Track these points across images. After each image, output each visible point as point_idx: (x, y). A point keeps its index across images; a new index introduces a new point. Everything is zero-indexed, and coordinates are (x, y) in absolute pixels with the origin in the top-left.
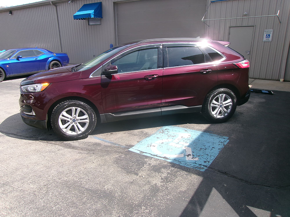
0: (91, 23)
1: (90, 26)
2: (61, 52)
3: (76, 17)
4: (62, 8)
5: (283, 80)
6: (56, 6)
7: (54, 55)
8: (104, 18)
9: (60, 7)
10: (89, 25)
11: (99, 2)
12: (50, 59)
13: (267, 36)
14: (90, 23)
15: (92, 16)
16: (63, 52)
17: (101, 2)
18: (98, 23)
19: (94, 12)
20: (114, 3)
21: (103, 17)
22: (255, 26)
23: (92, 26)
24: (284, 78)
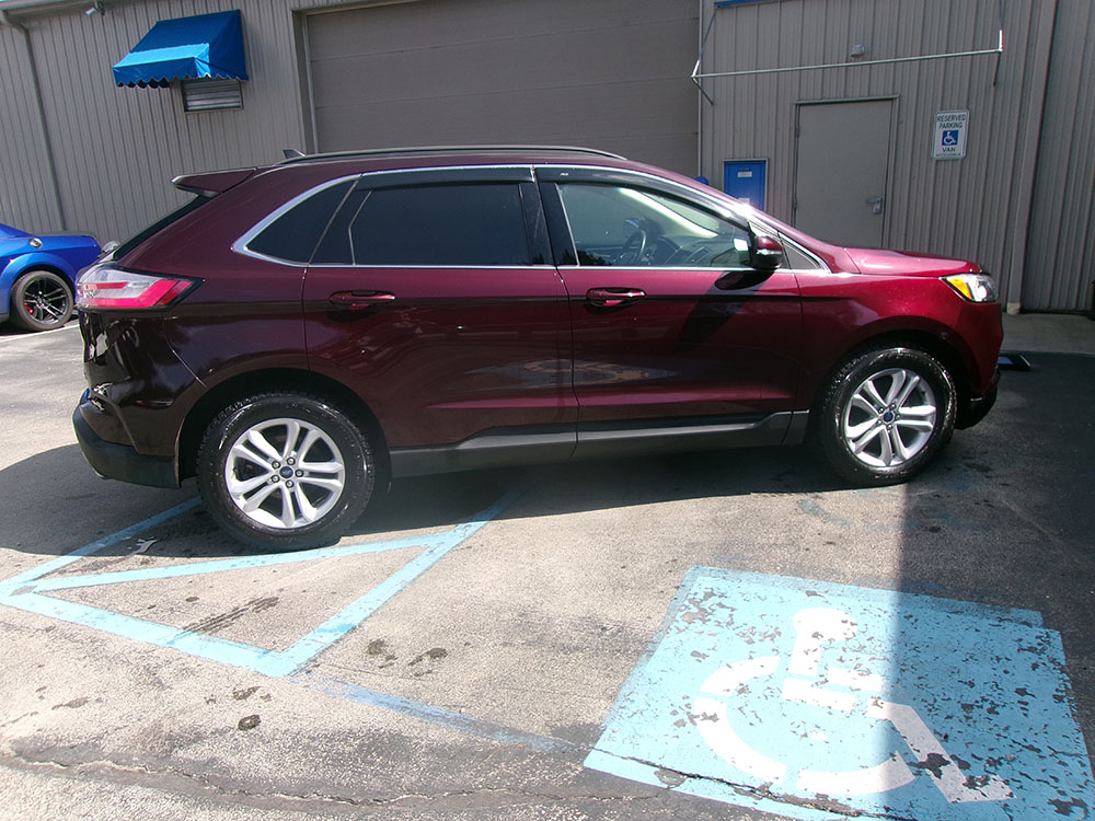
0: (195, 104)
1: (192, 119)
2: (60, 228)
3: (126, 77)
4: (55, 41)
5: (1018, 306)
6: (27, 33)
7: (32, 243)
8: (255, 78)
9: (47, 35)
10: (186, 110)
11: (226, 8)
12: (12, 261)
13: (949, 137)
14: (190, 104)
15: (205, 71)
16: (73, 229)
17: (239, 11)
18: (231, 102)
19: (212, 53)
20: (298, 15)
21: (249, 74)
22: (900, 97)
23: (202, 115)
24: (1022, 300)
